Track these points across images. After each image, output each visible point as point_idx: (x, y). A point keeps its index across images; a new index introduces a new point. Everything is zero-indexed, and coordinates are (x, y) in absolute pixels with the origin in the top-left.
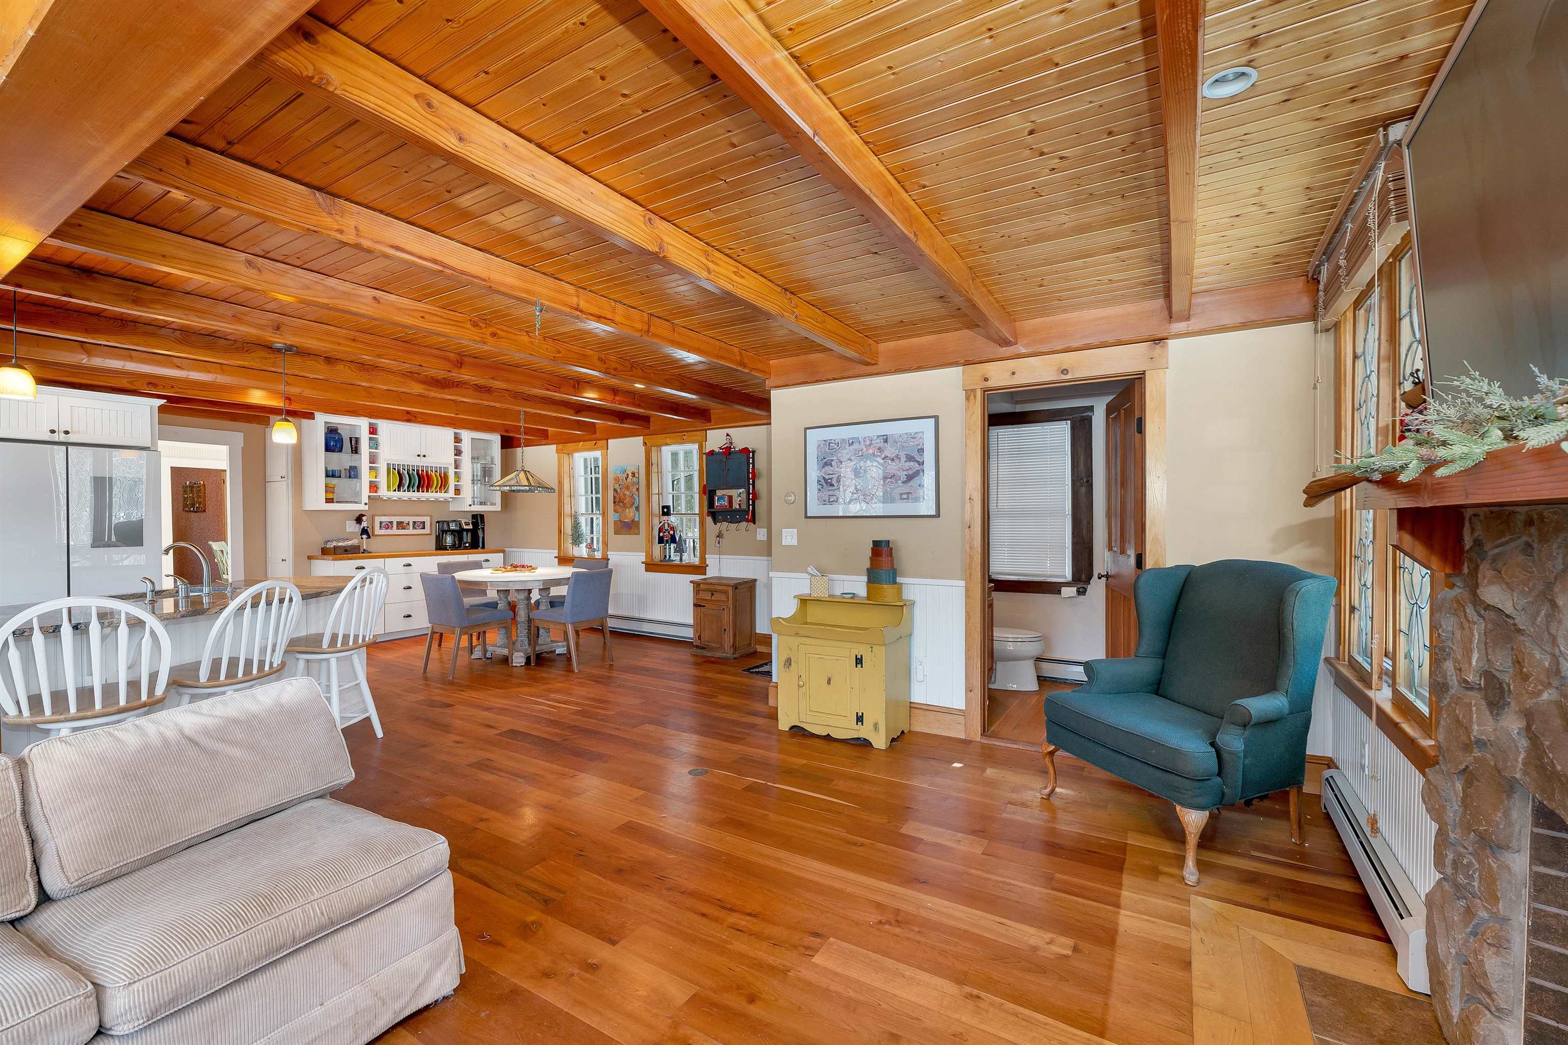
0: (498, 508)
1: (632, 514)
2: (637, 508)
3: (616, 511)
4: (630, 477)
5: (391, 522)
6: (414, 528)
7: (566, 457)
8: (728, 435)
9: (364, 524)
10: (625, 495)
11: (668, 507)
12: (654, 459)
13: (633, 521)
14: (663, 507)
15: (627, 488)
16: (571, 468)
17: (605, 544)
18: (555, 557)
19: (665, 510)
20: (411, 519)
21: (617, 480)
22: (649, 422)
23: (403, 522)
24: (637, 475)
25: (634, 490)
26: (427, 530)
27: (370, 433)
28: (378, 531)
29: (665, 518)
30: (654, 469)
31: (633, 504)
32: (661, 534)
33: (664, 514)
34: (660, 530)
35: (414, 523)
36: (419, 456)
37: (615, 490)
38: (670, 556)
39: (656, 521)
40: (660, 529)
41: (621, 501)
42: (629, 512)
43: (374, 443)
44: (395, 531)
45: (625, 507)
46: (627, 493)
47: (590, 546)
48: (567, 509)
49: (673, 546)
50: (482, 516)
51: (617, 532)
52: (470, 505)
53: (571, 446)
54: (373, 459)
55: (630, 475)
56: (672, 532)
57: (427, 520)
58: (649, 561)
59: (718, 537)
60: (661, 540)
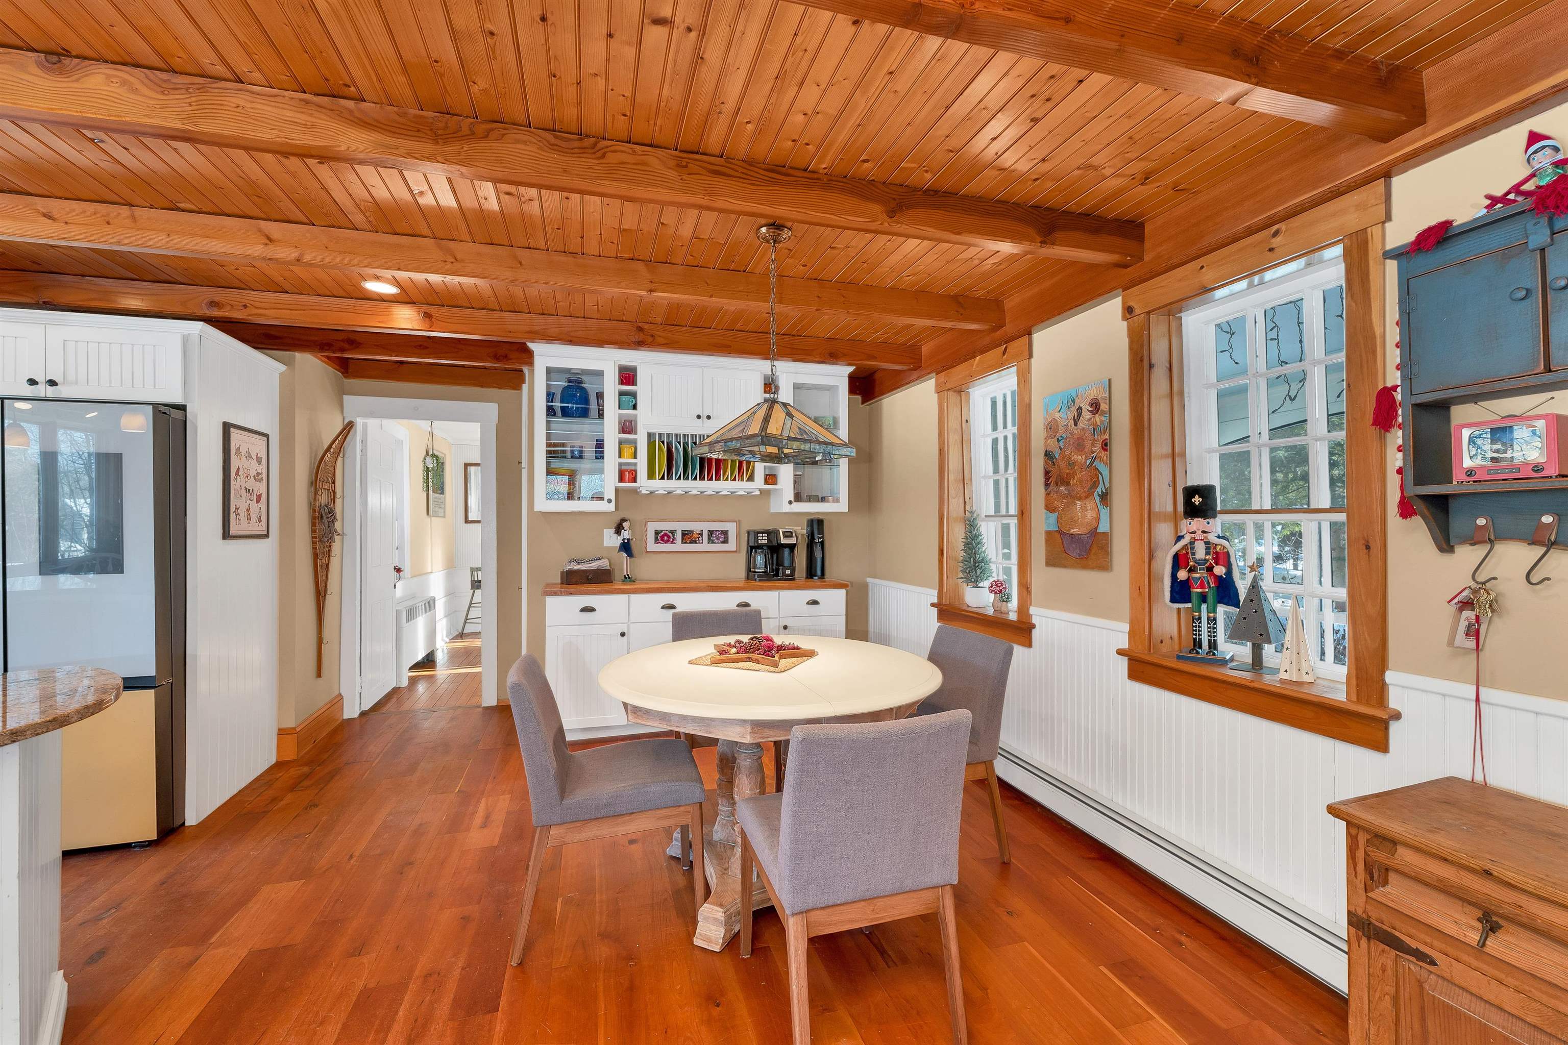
0: (843, 506)
1: (1090, 515)
2: (1105, 497)
3: (1049, 508)
4: (1086, 415)
5: (673, 532)
6: (710, 541)
7: (953, 396)
8: (1534, 138)
9: (626, 534)
10: (1072, 464)
11: (1206, 492)
12: (1159, 350)
13: (1094, 532)
14: (1190, 492)
15: (1079, 446)
16: (965, 422)
17: (1025, 587)
18: (933, 605)
19: (1197, 500)
20: (705, 527)
21: (1051, 428)
22: (1141, 239)
23: (691, 532)
24: (1104, 407)
25: (1098, 448)
26: (732, 545)
27: (622, 383)
28: (652, 546)
29: (1197, 524)
30: (1159, 383)
31: (1095, 485)
32: (1182, 575)
33: (1192, 512)
34: (1179, 561)
35: (711, 533)
36: (699, 417)
37: (1048, 455)
38: (1213, 645)
39: (1164, 532)
40: (1176, 558)
41: (1063, 481)
42: (1084, 509)
43: (628, 400)
44: (679, 546)
45: (1073, 497)
46: (1079, 458)
47: (999, 589)
48: (955, 506)
49: (1221, 609)
50: (820, 522)
51: (1052, 561)
52: (790, 502)
53: (960, 370)
54: (627, 427)
55: (1086, 407)
56: (1220, 570)
57: (731, 528)
58: (1141, 652)
59: (1467, 604)
60: (1181, 592)
